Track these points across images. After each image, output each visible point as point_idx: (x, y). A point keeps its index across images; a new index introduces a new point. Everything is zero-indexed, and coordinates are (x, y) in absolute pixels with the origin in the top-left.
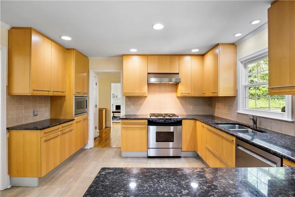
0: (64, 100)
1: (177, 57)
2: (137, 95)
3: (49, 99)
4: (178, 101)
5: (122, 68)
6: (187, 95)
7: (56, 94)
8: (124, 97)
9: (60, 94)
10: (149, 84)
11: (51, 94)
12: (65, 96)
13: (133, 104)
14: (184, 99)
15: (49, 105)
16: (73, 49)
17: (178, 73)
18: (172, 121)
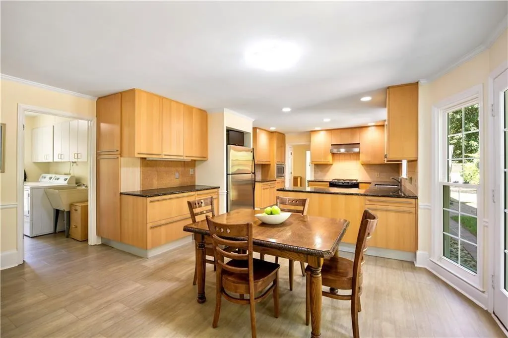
0: (270, 167)
1: (358, 130)
2: (322, 163)
3: (261, 166)
4: (362, 168)
5: (310, 141)
6: (368, 163)
7: (264, 163)
8: (313, 165)
9: (268, 163)
10: (333, 154)
11: (262, 163)
12: (270, 165)
13: (321, 171)
14: (368, 166)
15: (261, 170)
16: (275, 132)
17: (359, 144)
18: (350, 184)
